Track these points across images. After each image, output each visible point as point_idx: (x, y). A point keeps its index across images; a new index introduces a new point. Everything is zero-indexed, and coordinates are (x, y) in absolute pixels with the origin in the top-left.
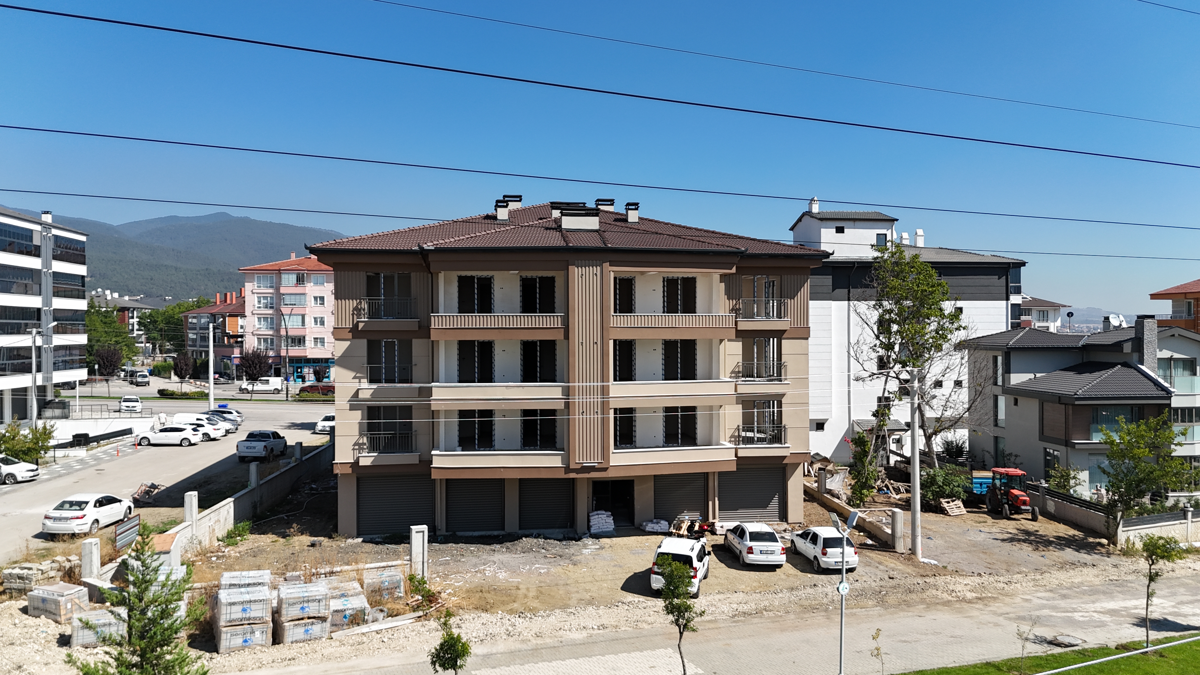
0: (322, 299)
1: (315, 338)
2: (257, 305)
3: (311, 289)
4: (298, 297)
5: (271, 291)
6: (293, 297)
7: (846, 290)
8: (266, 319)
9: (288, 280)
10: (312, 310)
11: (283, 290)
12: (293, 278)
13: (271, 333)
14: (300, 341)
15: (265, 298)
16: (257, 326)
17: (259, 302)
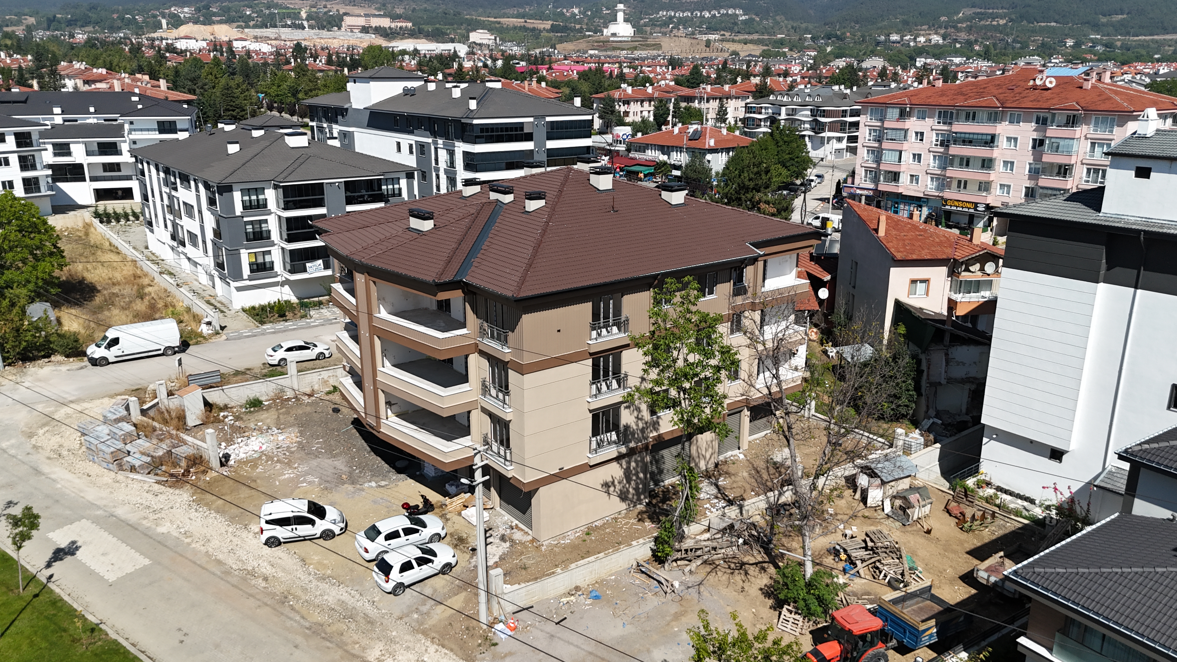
0: (922, 134)
1: (912, 176)
2: (867, 138)
3: (913, 124)
4: (898, 132)
5: (879, 124)
6: (894, 132)
7: (1136, 271)
8: (873, 152)
9: (893, 113)
10: (911, 146)
11: (887, 125)
12: (896, 112)
13: (875, 166)
14: (895, 176)
15: (875, 131)
16: (866, 158)
17: (870, 134)
